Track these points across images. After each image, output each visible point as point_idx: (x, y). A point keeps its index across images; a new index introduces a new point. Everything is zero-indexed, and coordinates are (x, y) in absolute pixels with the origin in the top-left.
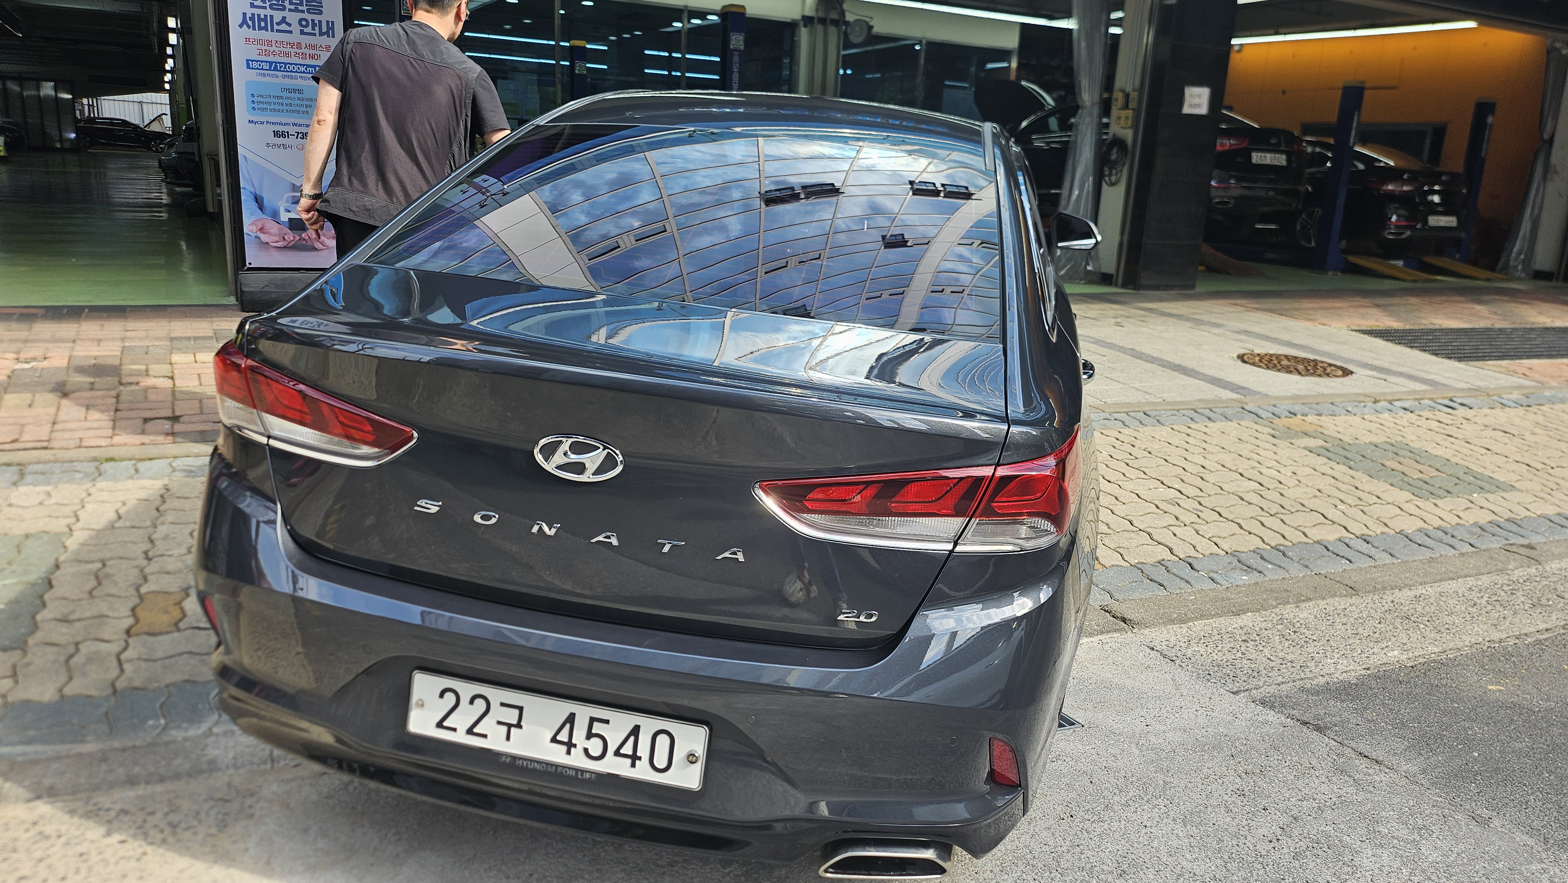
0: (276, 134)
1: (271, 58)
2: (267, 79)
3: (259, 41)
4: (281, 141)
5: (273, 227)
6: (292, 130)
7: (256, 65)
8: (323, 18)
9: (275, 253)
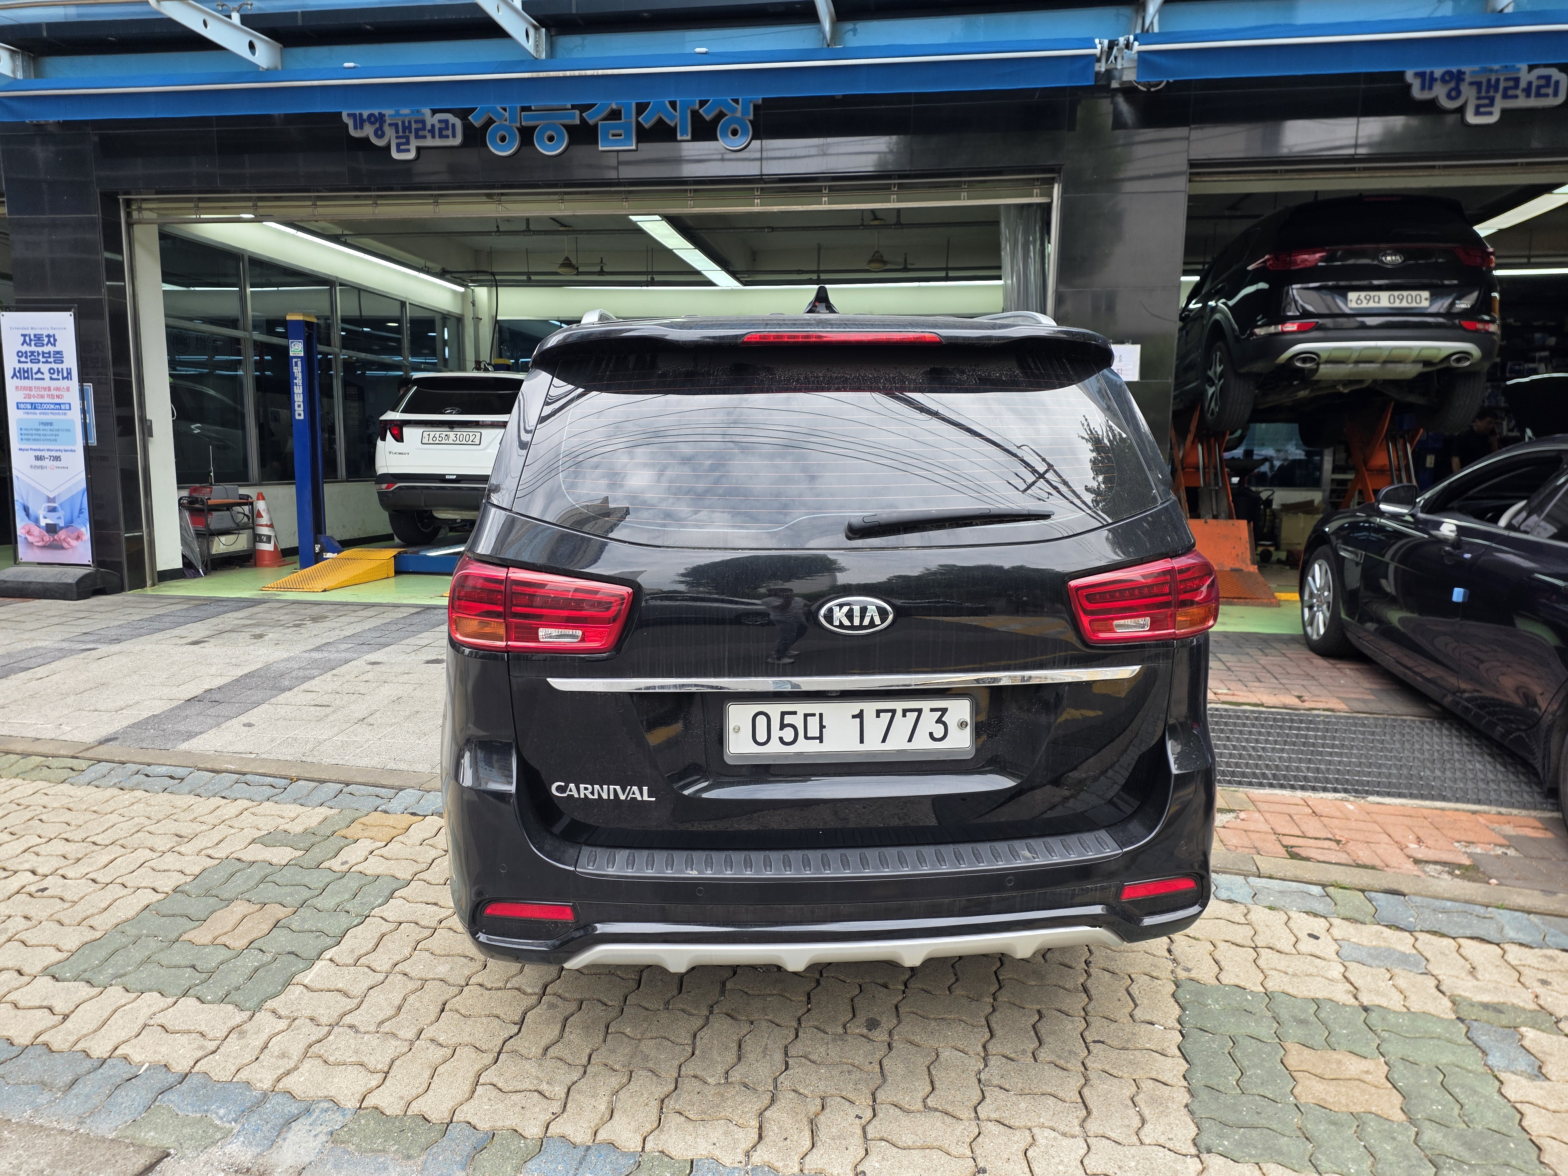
0: (38, 458)
1: (32, 400)
2: (31, 416)
3: (25, 388)
4: (39, 463)
5: (36, 531)
6: (46, 454)
7: (22, 406)
8: (64, 366)
9: (37, 551)
